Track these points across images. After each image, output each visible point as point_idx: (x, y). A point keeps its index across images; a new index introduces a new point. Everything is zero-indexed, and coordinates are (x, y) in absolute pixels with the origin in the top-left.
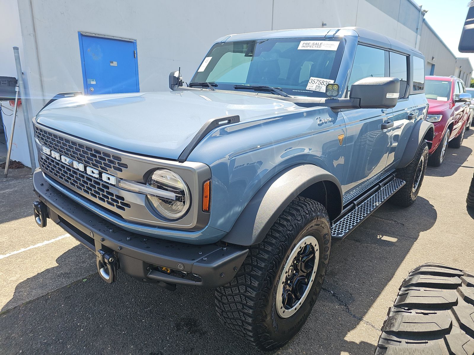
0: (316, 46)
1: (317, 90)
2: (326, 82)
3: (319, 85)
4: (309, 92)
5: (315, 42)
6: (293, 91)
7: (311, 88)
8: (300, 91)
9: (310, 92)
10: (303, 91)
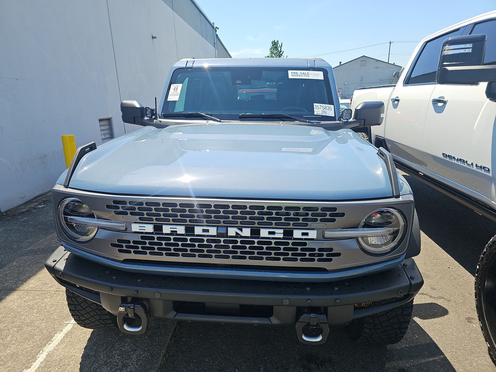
0: (305, 76)
1: (324, 115)
2: (328, 107)
3: (324, 110)
4: (317, 116)
5: (302, 72)
6: (304, 116)
7: (318, 113)
8: (310, 116)
9: (319, 116)
10: (313, 116)
